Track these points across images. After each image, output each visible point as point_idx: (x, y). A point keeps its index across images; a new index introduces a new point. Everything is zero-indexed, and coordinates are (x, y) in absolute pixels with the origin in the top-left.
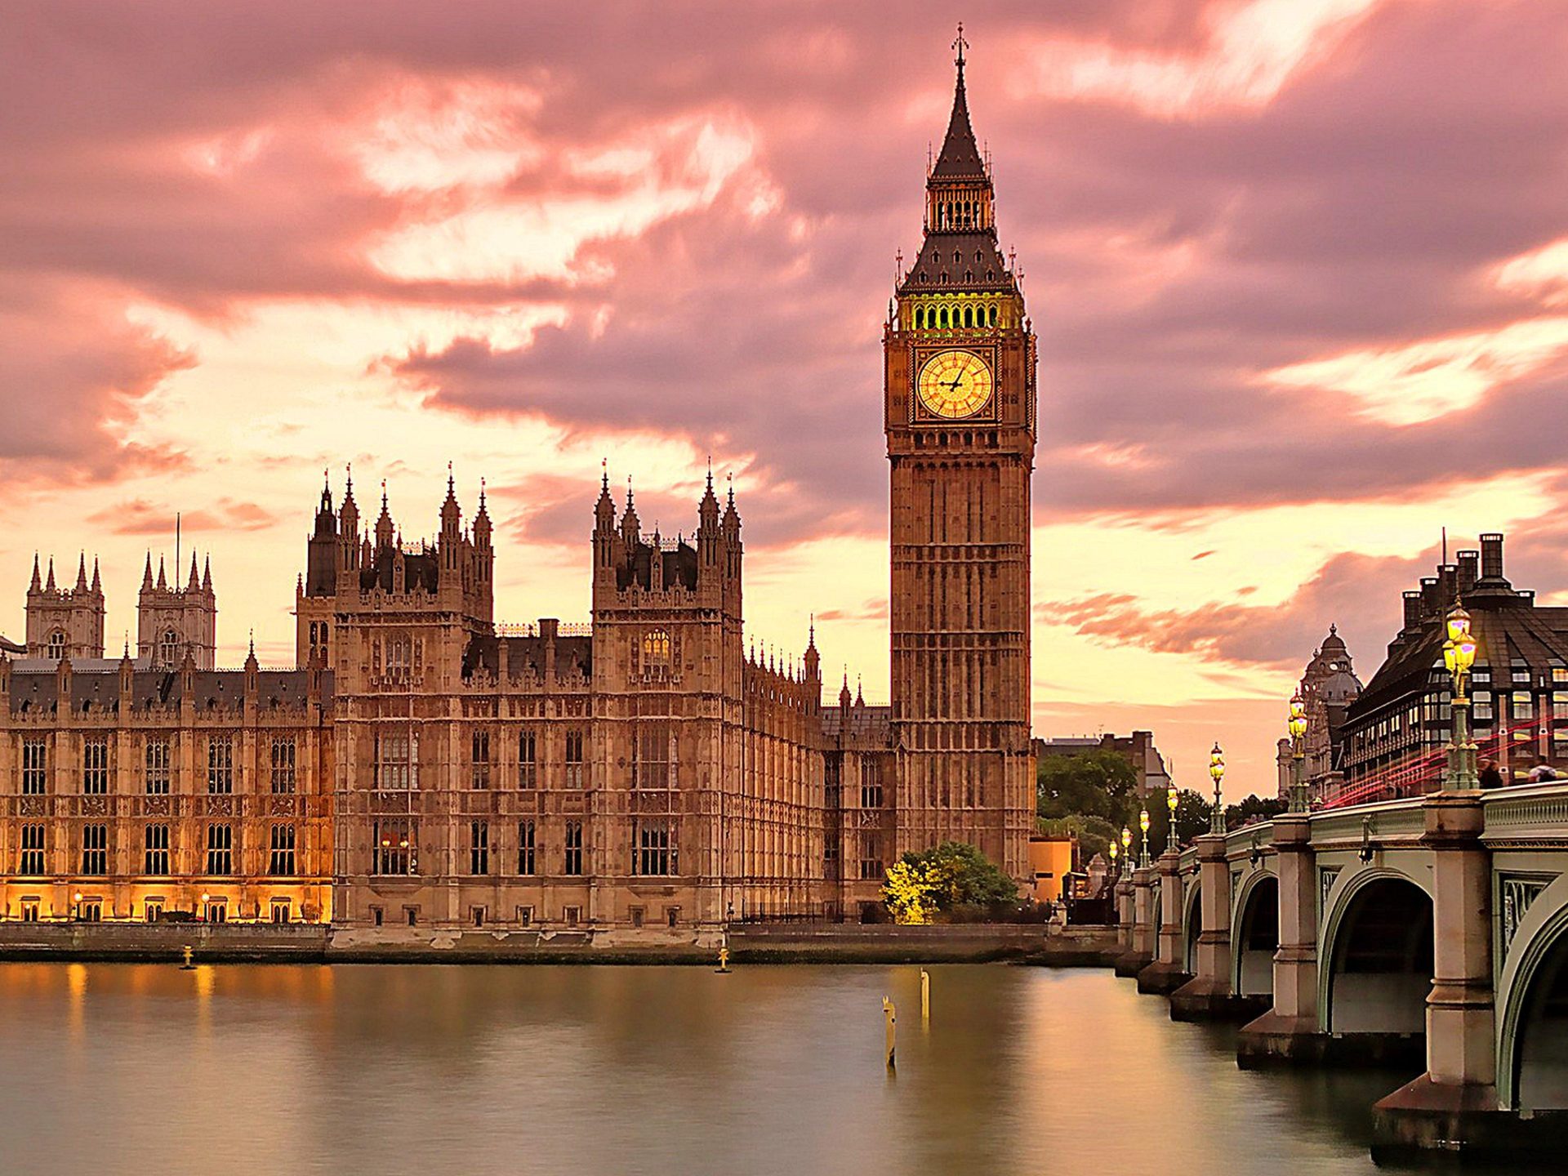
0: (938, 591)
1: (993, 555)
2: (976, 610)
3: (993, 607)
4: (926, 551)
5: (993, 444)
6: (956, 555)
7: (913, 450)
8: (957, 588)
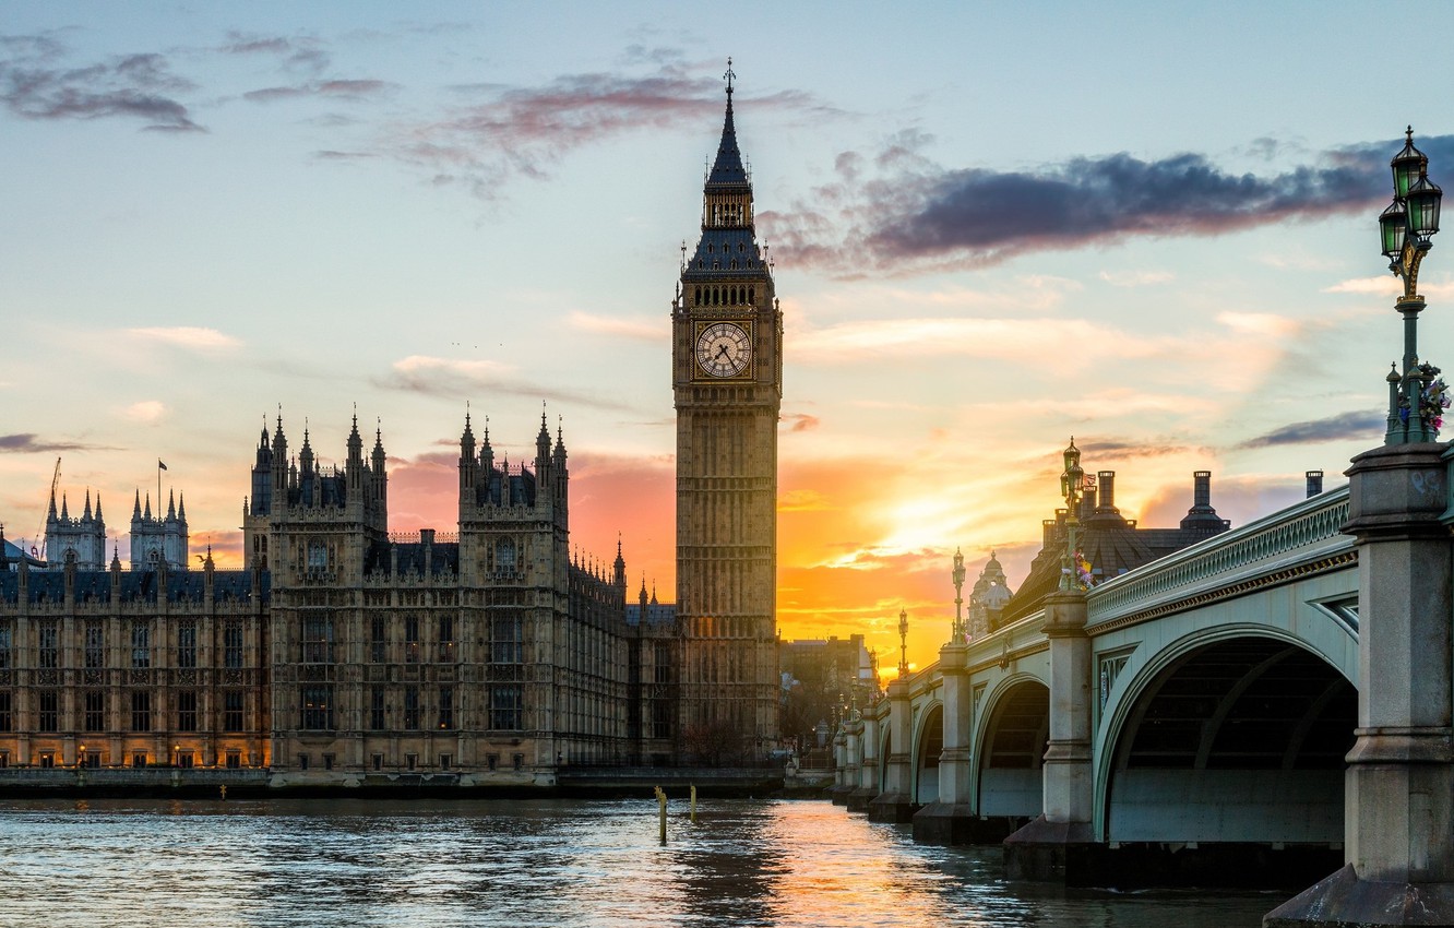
1: (750, 485)
3: (750, 526)
4: (701, 483)
5: (750, 399)
6: (723, 485)
7: (692, 402)
8: (723, 511)
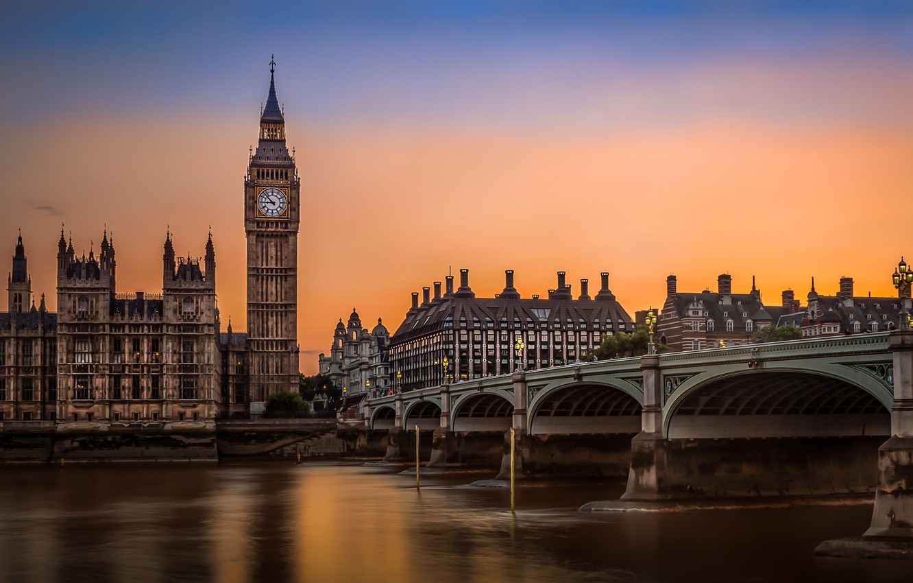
0: (265, 286)
1: (286, 272)
2: (279, 294)
3: (286, 293)
4: (260, 270)
5: (286, 227)
6: (272, 272)
7: (256, 229)
8: (272, 285)
